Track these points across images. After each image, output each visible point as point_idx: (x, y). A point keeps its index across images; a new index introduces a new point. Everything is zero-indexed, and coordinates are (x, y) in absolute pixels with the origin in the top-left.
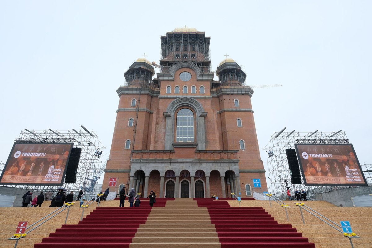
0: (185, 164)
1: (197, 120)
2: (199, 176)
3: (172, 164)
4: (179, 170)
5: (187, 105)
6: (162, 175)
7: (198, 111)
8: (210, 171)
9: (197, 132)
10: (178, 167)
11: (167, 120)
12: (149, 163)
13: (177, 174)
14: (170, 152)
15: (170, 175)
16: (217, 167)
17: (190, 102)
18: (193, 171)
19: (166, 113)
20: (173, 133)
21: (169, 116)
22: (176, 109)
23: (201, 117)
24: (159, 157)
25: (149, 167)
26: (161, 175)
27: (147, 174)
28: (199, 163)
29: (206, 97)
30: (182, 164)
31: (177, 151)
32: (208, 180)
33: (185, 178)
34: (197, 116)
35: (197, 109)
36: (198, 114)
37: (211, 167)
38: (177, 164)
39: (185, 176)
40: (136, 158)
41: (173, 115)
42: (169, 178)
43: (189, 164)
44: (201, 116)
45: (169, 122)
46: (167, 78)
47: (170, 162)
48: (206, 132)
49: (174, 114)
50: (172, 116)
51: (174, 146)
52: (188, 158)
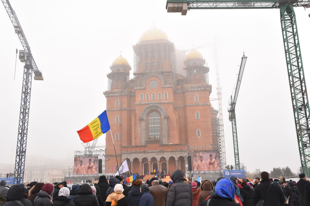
0: (153, 154)
1: (162, 121)
2: (164, 160)
3: (146, 154)
4: (150, 158)
5: (155, 109)
7: (162, 114)
8: (169, 157)
9: (162, 130)
10: (149, 156)
12: (132, 154)
13: (149, 160)
14: (144, 146)
16: (173, 155)
17: (157, 108)
18: (158, 157)
19: (141, 117)
21: (143, 120)
22: (147, 113)
23: (165, 119)
24: (138, 150)
25: (132, 156)
26: (140, 161)
27: (132, 160)
28: (162, 153)
29: (168, 102)
31: (149, 145)
32: (167, 162)
33: (154, 162)
34: (162, 118)
37: (170, 155)
38: (149, 154)
39: (155, 160)
40: (124, 151)
41: (146, 118)
42: (145, 161)
43: (156, 154)
45: (143, 123)
46: (140, 88)
48: (168, 130)
51: (147, 143)
52: (155, 150)
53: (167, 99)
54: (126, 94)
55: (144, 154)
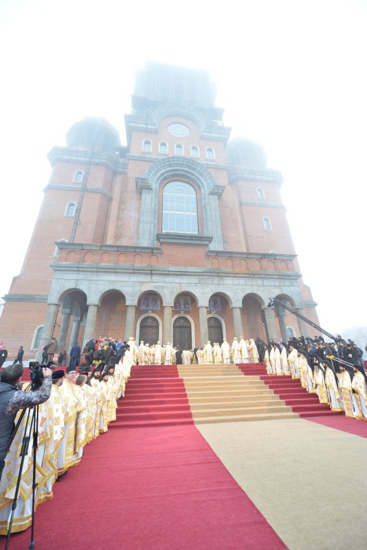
0: (185, 280)
1: (203, 202)
3: (155, 278)
4: (172, 293)
5: (183, 173)
6: (131, 301)
7: (205, 185)
8: (241, 296)
9: (205, 221)
10: (169, 284)
11: (143, 195)
12: (99, 273)
13: (168, 300)
14: (152, 251)
15: (148, 305)
16: (256, 288)
17: (190, 167)
18: (206, 293)
19: (142, 179)
20: (156, 221)
22: (161, 178)
23: (211, 196)
24: (124, 261)
25: (99, 282)
26: (128, 303)
27: (93, 299)
28: (217, 278)
29: (218, 166)
30: (177, 280)
31: (167, 250)
32: (237, 314)
33: (182, 312)
34: (204, 194)
35: (203, 181)
36: (206, 190)
37: (243, 287)
38: (168, 279)
39: (182, 307)
40: (66, 261)
41: (156, 188)
42: (146, 311)
43: (194, 280)
44: (211, 193)
45: (147, 198)
46: (144, 126)
47: (152, 272)
48: (222, 225)
49: (158, 186)
50: (154, 187)
51: (161, 240)
52: (192, 266)
53: (213, 161)
54: (103, 161)
55: (149, 277)
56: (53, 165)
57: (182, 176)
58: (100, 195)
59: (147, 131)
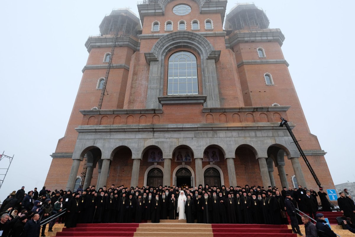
0: (182, 135)
1: (202, 65)
2: (211, 160)
3: (156, 134)
4: (171, 146)
5: (185, 44)
6: (137, 155)
7: (204, 52)
8: (234, 147)
9: (203, 83)
10: (168, 140)
11: (151, 66)
12: (111, 133)
13: (168, 154)
14: (154, 112)
15: (154, 158)
16: (249, 139)
17: (190, 39)
18: (200, 146)
19: (150, 54)
20: (162, 86)
21: (156, 60)
22: (166, 51)
23: (209, 61)
24: (133, 123)
25: (111, 140)
26: (133, 157)
27: (106, 154)
28: (211, 132)
29: (215, 34)
30: (176, 135)
31: (167, 110)
32: (231, 164)
33: (183, 163)
34: (203, 59)
35: (202, 49)
36: (204, 56)
37: (236, 139)
38: (167, 135)
39: (184, 159)
40: (87, 125)
41: (162, 60)
42: (153, 164)
43: (191, 135)
44: (209, 58)
45: (155, 68)
46: (153, 11)
47: (153, 130)
48: (219, 85)
49: (163, 57)
50: (160, 59)
51: (162, 102)
52: (188, 122)
53: (212, 30)
54: (125, 43)
55: (152, 134)
56: (89, 51)
57: (184, 46)
58: (123, 69)
59: (155, 15)
